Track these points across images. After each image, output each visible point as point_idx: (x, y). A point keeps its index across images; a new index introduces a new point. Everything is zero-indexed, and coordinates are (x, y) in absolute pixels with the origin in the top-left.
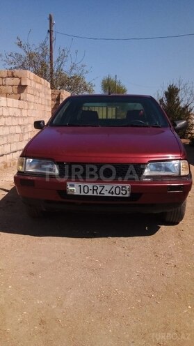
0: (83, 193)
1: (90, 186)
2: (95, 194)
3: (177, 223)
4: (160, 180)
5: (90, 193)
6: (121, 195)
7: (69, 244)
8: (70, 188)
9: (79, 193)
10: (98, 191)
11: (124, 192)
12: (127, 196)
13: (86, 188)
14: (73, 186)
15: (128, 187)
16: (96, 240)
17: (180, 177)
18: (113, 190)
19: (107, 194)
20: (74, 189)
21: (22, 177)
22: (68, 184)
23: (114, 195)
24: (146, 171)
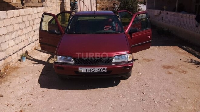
0: (86, 72)
1: (89, 69)
2: (91, 72)
3: (128, 78)
4: (119, 64)
5: (89, 72)
6: (103, 72)
7: (81, 93)
8: (80, 70)
9: (84, 72)
10: (93, 71)
11: (104, 71)
12: (106, 72)
13: (87, 70)
14: (82, 69)
15: (106, 68)
16: (92, 90)
17: (128, 62)
18: (99, 70)
19: (97, 72)
20: (82, 70)
21: (57, 65)
22: (79, 68)
23: (100, 72)
24: (114, 60)
